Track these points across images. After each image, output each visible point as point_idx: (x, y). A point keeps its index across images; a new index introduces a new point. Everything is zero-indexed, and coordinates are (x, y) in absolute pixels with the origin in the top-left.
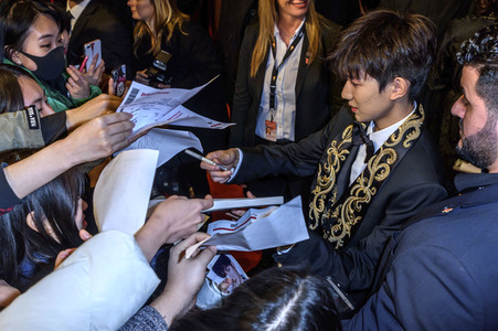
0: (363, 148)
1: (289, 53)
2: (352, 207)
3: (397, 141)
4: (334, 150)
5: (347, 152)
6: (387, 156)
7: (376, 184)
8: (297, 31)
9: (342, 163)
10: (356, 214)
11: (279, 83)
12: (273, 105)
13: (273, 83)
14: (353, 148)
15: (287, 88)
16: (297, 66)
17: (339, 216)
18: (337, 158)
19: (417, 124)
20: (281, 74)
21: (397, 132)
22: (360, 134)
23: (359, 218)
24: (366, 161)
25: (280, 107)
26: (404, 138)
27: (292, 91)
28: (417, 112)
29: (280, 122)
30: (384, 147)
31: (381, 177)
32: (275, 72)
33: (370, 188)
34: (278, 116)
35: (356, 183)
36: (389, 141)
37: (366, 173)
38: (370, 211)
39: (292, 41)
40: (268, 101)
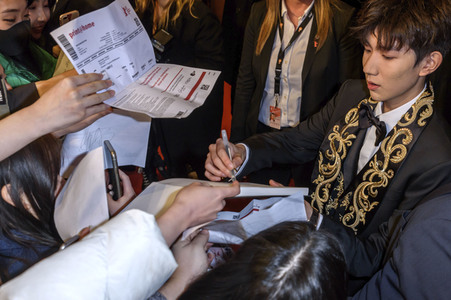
0: (372, 132)
1: (297, 35)
2: (366, 192)
3: (411, 121)
4: (338, 136)
5: (354, 137)
6: (403, 136)
7: (391, 166)
8: (306, 11)
9: (349, 149)
10: (371, 199)
11: (285, 66)
12: (278, 90)
13: (279, 66)
14: (360, 132)
15: (294, 72)
16: (305, 49)
17: (351, 204)
18: (342, 144)
19: (429, 101)
20: (287, 58)
21: (410, 111)
22: (367, 116)
23: (375, 203)
24: (377, 144)
25: (285, 92)
26: (418, 117)
27: (298, 76)
28: (428, 90)
29: (284, 108)
30: (398, 127)
31: (397, 159)
32: (282, 55)
33: (386, 171)
34: (283, 102)
35: (367, 167)
36: (403, 120)
37: (380, 155)
38: (388, 195)
39: (300, 22)
40: (273, 85)
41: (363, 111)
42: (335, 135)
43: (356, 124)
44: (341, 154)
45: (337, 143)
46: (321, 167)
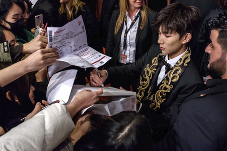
0: (164, 67)
1: (133, 24)
2: (161, 94)
3: (181, 63)
6: (177, 70)
7: (172, 83)
8: (137, 14)
10: (163, 97)
11: (128, 37)
12: (125, 47)
13: (125, 37)
15: (132, 40)
16: (136, 29)
17: (154, 99)
19: (189, 55)
20: (129, 34)
21: (181, 59)
23: (165, 99)
24: (166, 73)
25: (128, 48)
26: (184, 62)
27: (134, 41)
28: (188, 50)
29: (129, 55)
30: (175, 66)
31: (175, 80)
32: (126, 33)
33: (170, 85)
34: (127, 52)
35: (161, 83)
36: (177, 63)
37: (167, 78)
38: (171, 96)
39: (134, 18)
40: (123, 45)
41: (160, 59)
42: (147, 68)
43: (157, 64)
44: (150, 77)
45: (148, 72)
46: (141, 83)
